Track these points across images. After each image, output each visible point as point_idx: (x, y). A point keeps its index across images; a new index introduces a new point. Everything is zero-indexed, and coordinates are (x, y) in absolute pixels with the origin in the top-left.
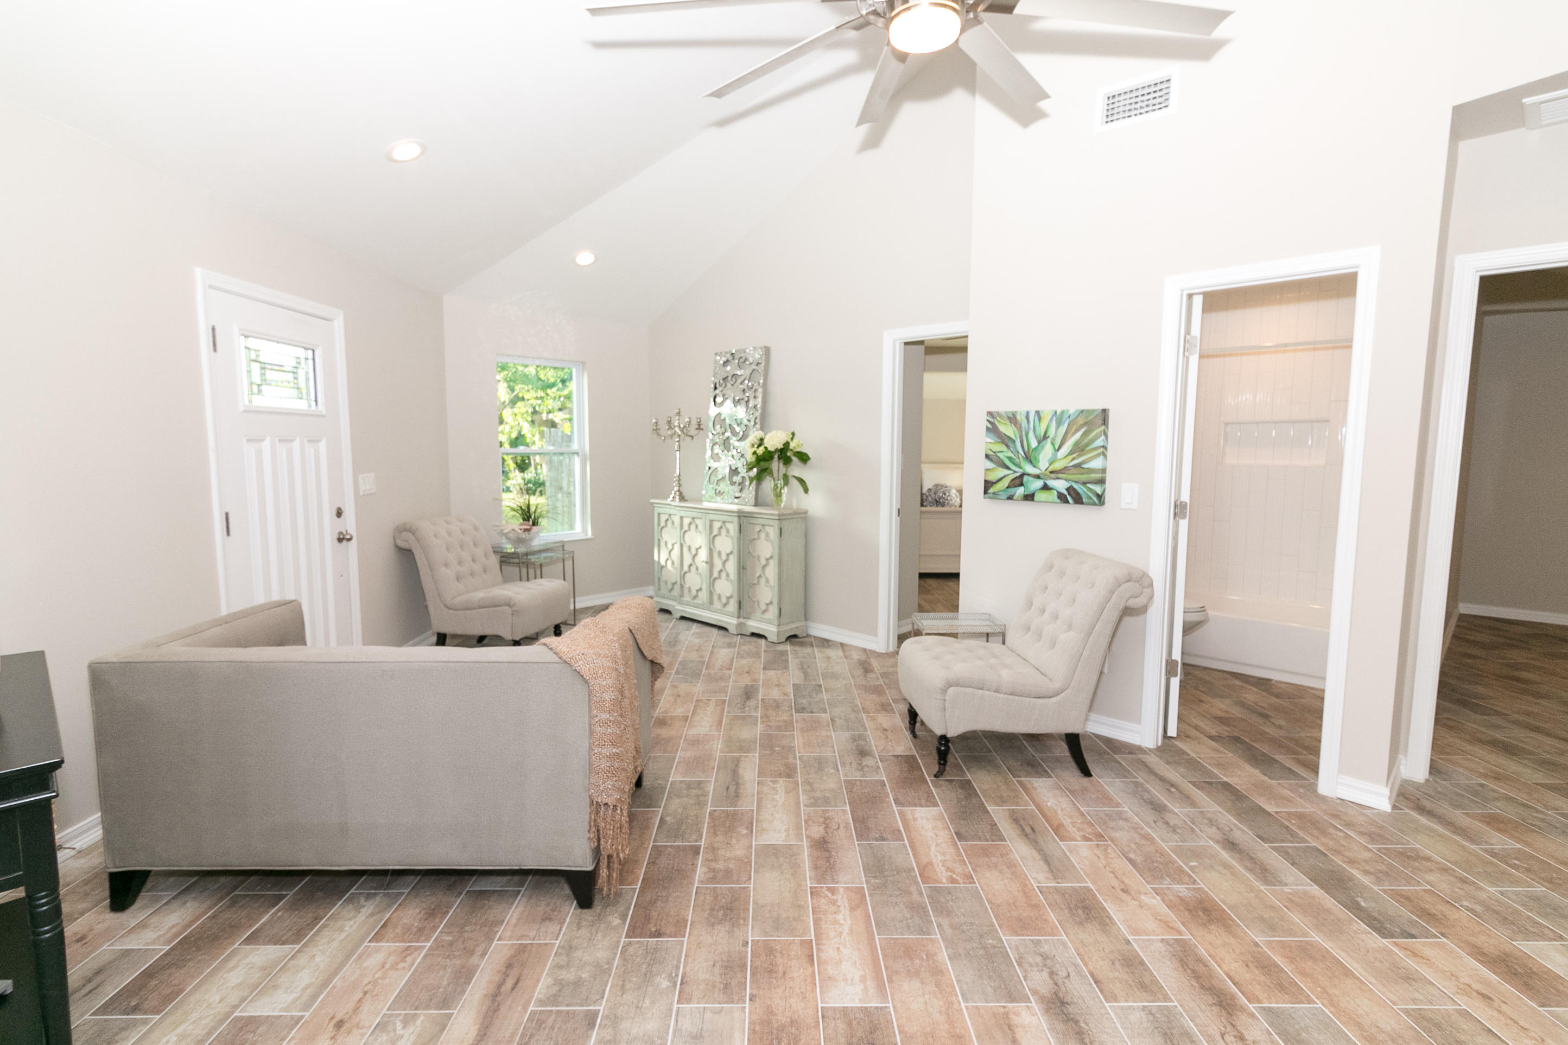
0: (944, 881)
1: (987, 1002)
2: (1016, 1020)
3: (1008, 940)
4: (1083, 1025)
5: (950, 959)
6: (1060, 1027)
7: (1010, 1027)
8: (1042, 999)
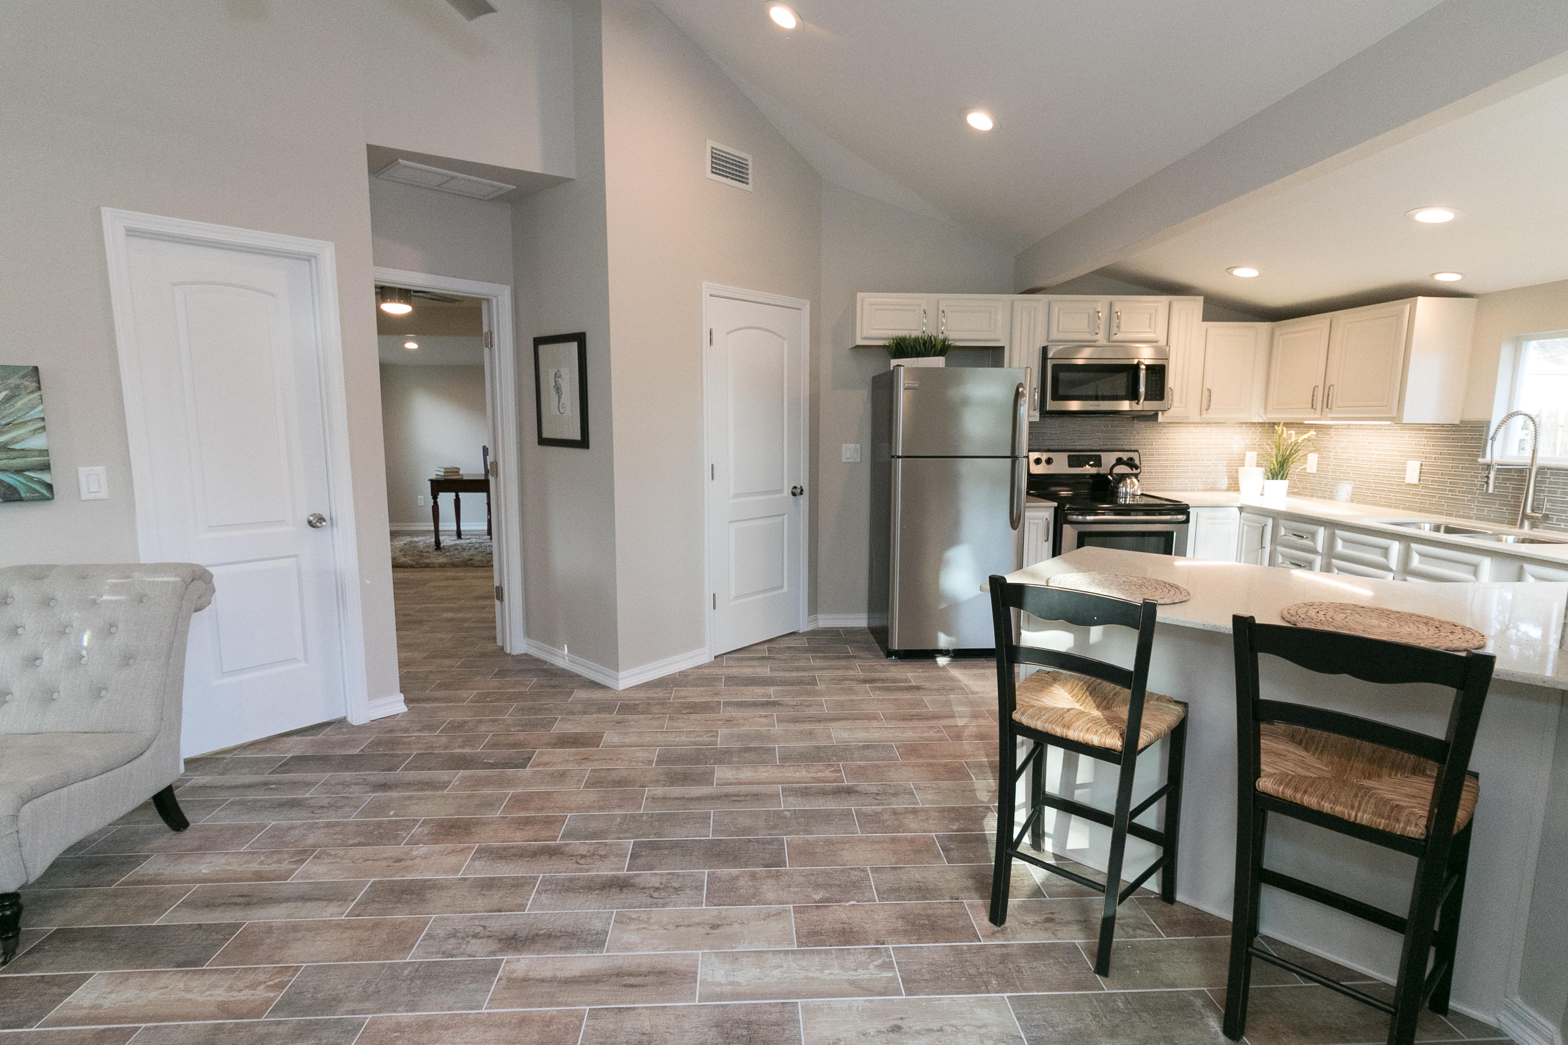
0: (272, 995)
1: (489, 991)
2: (520, 974)
3: (414, 956)
4: (542, 932)
5: (414, 1011)
6: (538, 946)
7: (525, 980)
8: (502, 951)
